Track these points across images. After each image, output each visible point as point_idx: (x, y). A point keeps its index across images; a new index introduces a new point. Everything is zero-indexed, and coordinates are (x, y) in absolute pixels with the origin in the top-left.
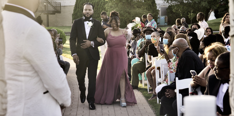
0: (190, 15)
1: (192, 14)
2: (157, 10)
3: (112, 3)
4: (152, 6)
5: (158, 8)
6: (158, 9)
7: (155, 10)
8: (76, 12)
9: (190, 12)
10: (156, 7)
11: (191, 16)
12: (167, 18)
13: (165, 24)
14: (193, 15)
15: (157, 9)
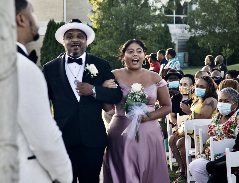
0: (225, 51)
1: (228, 50)
2: (172, 43)
3: (103, 32)
4: (164, 37)
5: (174, 40)
6: (174, 42)
7: (168, 44)
8: (46, 45)
9: (226, 48)
10: (171, 38)
11: (227, 53)
12: (187, 56)
13: (185, 64)
14: (229, 52)
15: (172, 41)
